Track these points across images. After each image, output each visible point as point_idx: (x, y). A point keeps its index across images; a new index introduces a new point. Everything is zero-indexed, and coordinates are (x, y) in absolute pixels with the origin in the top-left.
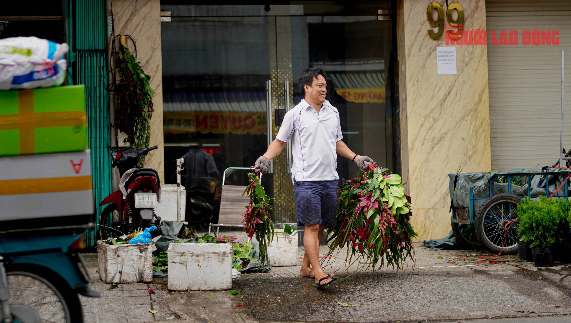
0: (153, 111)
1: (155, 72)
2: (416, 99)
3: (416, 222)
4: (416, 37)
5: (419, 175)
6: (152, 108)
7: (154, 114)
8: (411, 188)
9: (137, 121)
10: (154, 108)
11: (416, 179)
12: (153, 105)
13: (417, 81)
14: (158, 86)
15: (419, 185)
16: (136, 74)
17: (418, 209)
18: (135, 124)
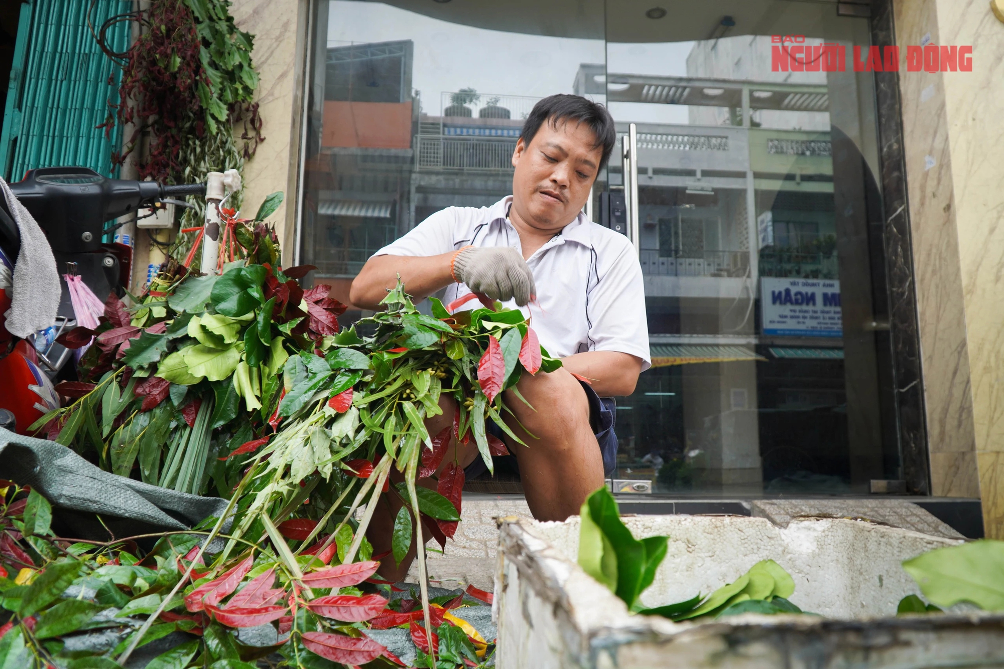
0: (262, 140)
1: (277, 39)
2: (972, 164)
3: (992, 489)
4: (963, 15)
5: (993, 360)
6: (258, 133)
7: (262, 151)
8: (976, 394)
9: (198, 150)
10: (263, 133)
11: (987, 370)
12: (261, 124)
13: (974, 120)
14: (283, 76)
15: (996, 386)
16: (207, 21)
17: (998, 453)
18: (192, 157)
